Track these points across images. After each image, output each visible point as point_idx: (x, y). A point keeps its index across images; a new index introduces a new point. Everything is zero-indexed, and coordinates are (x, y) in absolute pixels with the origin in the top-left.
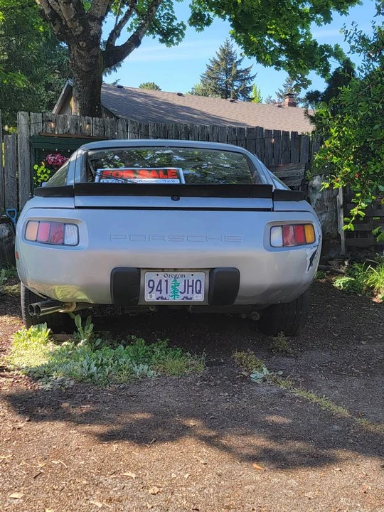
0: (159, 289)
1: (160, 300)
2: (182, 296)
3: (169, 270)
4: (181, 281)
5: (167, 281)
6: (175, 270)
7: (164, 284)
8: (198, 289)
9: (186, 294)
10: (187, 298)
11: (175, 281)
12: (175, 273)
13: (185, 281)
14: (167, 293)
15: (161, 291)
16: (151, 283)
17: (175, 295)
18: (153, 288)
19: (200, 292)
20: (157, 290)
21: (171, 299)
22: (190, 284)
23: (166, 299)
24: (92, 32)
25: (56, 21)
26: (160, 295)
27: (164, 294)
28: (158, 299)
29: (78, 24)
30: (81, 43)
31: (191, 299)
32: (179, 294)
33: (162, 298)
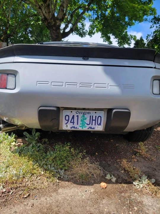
0: (72, 121)
1: (73, 129)
2: (88, 126)
3: (79, 109)
4: (87, 117)
5: (78, 116)
6: (84, 109)
7: (76, 118)
8: (99, 122)
9: (90, 126)
10: (91, 128)
11: (83, 116)
12: (83, 111)
13: (90, 116)
14: (78, 124)
15: (73, 123)
16: (67, 117)
17: (83, 126)
18: (68, 120)
19: (100, 124)
20: (71, 122)
21: (80, 129)
22: (94, 119)
23: (77, 128)
24: (57, 24)
25: (46, 21)
26: (73, 126)
27: (75, 125)
28: (71, 128)
29: (53, 21)
30: (54, 28)
31: (94, 128)
32: (86, 125)
33: (74, 127)
